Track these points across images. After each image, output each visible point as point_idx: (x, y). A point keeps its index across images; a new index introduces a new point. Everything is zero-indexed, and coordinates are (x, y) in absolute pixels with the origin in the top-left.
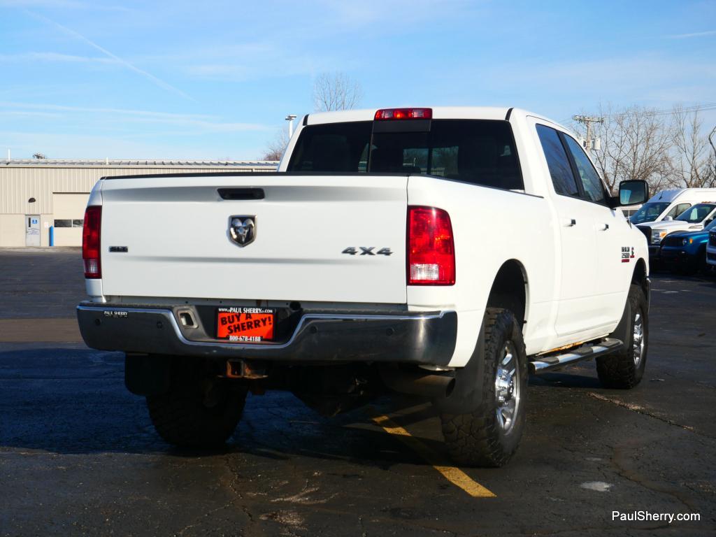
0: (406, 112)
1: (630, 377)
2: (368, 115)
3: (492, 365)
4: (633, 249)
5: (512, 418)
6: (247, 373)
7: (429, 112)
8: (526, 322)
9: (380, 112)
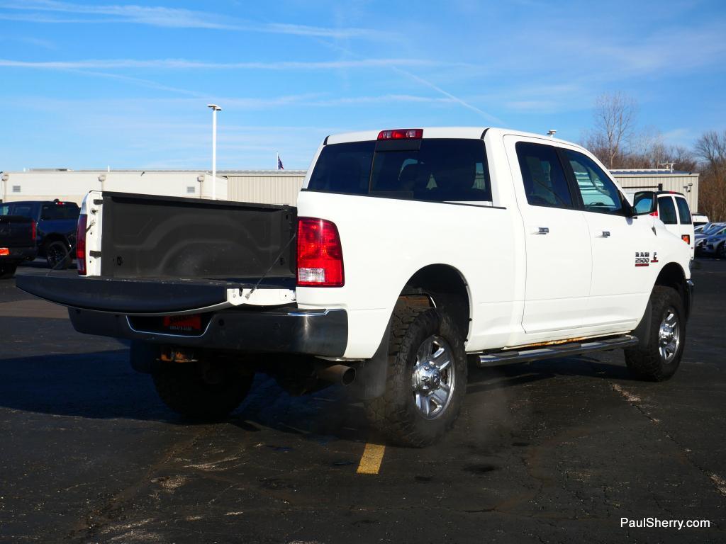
0: (403, 132)
1: (656, 370)
2: (372, 136)
3: (404, 358)
4: (655, 254)
5: (443, 405)
6: (180, 358)
7: (420, 132)
8: (471, 320)
9: (382, 133)
